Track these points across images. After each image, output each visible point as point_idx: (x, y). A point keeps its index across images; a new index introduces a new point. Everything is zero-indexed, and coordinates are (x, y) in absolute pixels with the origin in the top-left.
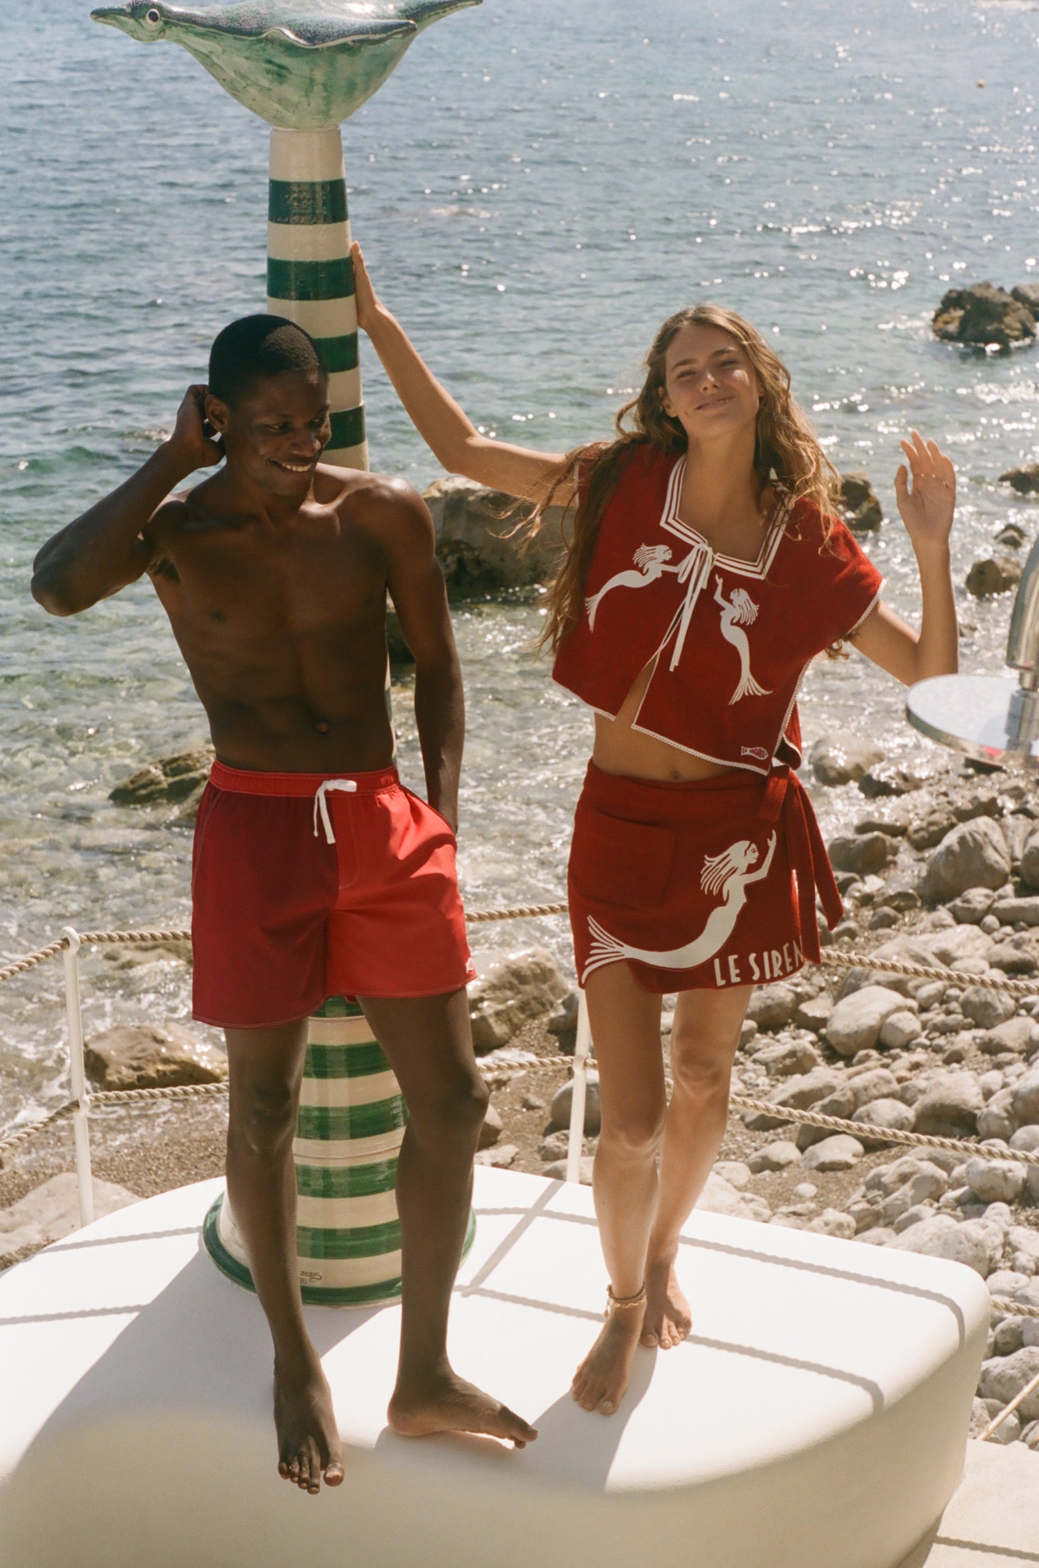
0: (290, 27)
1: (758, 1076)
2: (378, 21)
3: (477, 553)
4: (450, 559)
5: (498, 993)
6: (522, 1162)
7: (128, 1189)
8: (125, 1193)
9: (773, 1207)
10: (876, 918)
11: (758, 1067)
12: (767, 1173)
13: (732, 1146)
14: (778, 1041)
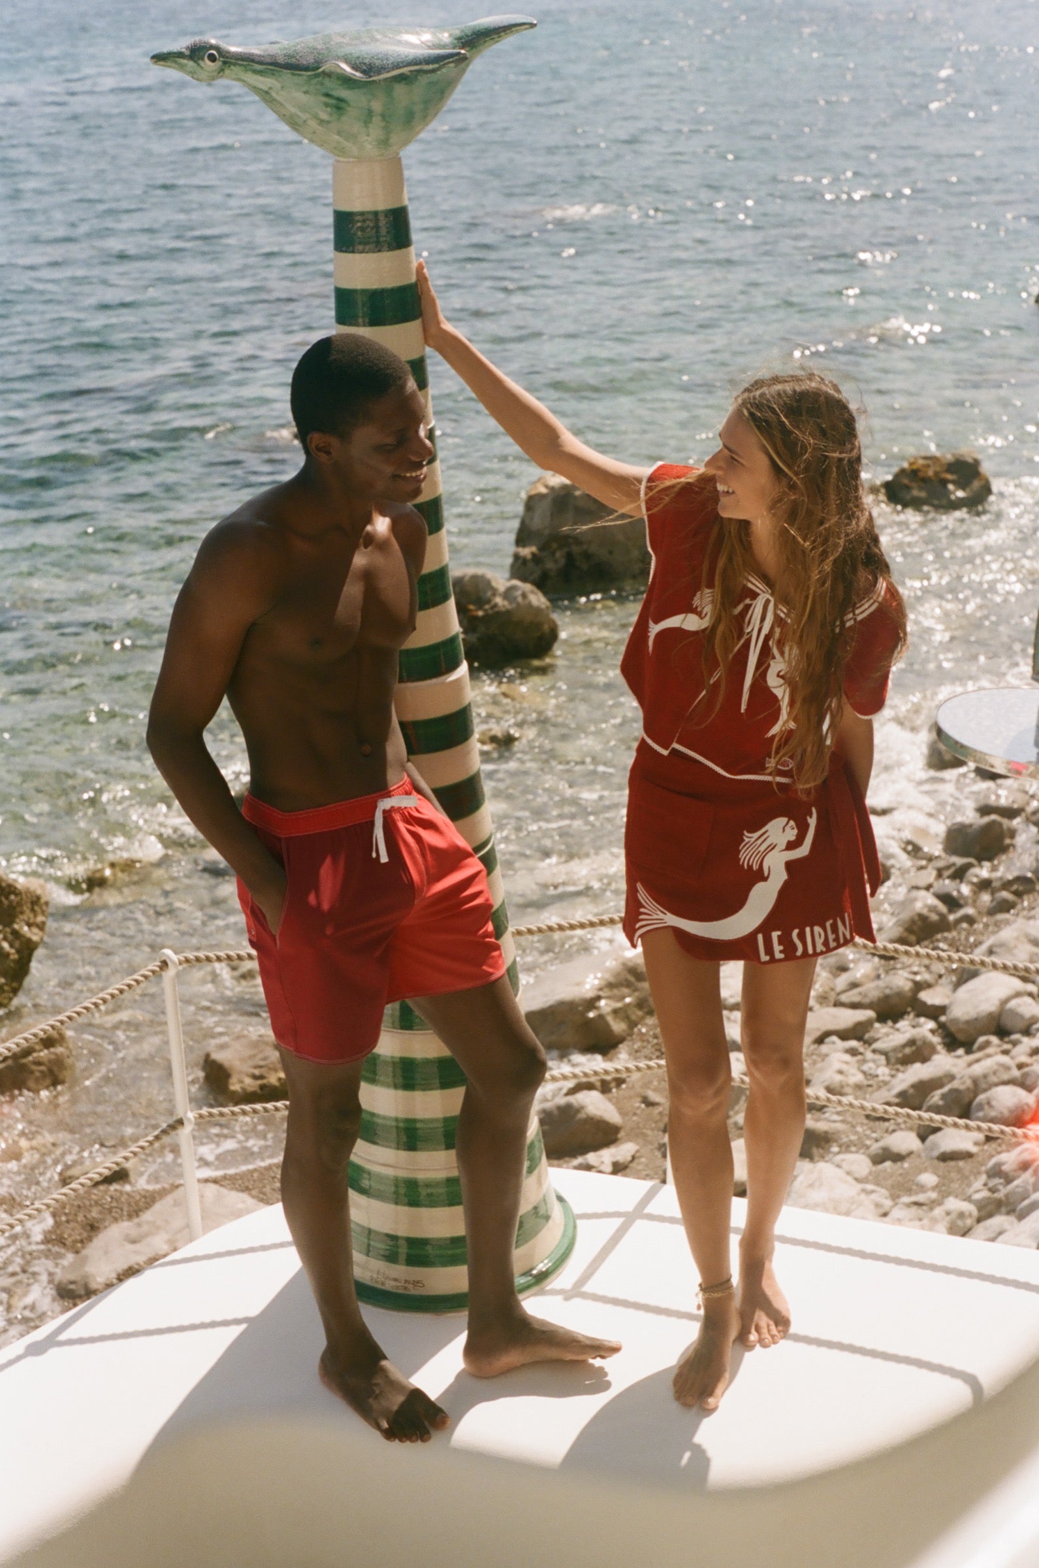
0: (347, 61)
1: (878, 1066)
2: (431, 51)
3: (585, 547)
4: (558, 554)
5: (616, 991)
6: (643, 1160)
7: (253, 1197)
8: (250, 1201)
9: (894, 1197)
10: (994, 903)
11: (877, 1057)
12: (888, 1164)
13: (853, 1138)
14: (898, 1030)
